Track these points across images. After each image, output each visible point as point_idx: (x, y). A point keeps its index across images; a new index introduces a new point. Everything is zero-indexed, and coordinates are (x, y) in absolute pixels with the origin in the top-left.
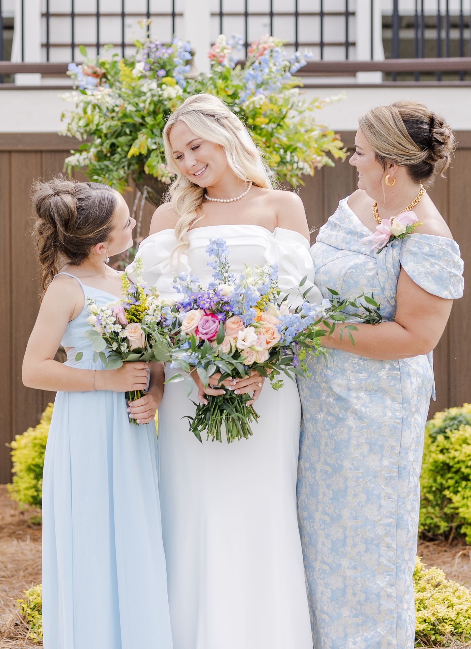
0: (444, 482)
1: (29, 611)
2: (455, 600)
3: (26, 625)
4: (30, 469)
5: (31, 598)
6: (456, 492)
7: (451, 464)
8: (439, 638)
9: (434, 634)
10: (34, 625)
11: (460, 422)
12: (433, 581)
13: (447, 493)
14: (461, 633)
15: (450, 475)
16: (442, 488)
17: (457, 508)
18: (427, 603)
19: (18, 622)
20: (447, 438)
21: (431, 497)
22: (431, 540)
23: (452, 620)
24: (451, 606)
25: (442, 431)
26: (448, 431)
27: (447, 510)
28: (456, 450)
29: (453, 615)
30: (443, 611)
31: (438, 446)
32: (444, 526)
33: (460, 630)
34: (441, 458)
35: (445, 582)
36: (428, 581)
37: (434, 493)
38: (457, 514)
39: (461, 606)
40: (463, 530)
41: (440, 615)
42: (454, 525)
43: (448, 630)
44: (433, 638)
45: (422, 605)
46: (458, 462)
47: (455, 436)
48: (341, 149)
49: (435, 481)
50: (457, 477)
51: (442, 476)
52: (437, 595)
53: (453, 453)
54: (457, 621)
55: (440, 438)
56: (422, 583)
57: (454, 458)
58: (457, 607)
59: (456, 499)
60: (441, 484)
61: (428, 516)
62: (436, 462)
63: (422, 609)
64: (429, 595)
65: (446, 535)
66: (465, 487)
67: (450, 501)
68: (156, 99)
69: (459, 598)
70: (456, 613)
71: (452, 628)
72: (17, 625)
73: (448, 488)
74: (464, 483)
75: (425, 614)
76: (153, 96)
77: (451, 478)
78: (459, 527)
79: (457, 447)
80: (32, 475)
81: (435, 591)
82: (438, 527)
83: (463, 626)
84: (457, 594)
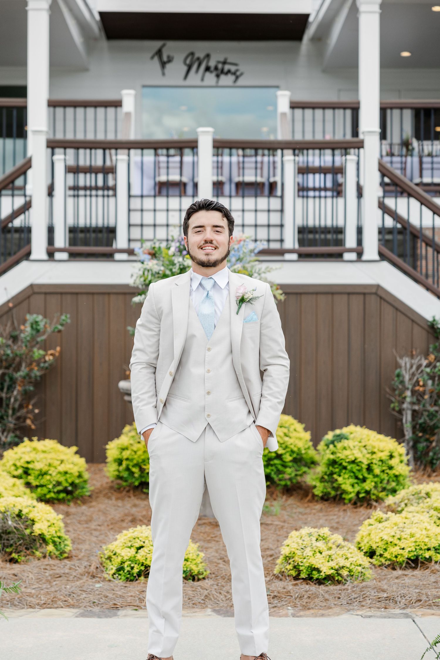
0: (333, 470)
1: (104, 560)
2: (349, 555)
3: (102, 568)
4: (115, 460)
5: (106, 552)
6: (340, 476)
7: (337, 460)
8: (340, 579)
9: (337, 576)
10: (107, 569)
11: (342, 438)
12: (336, 543)
13: (335, 476)
14: (353, 575)
15: (336, 466)
16: (332, 474)
17: (340, 484)
18: (333, 557)
19: (98, 566)
20: (335, 446)
21: (326, 477)
22: (327, 500)
23: (347, 568)
24: (347, 558)
25: (333, 442)
26: (336, 443)
27: (335, 485)
28: (340, 453)
29: (348, 565)
30: (342, 563)
31: (330, 450)
32: (333, 493)
33: (352, 574)
34: (332, 457)
35: (343, 543)
36: (333, 543)
37: (328, 476)
38: (341, 488)
39: (352, 559)
40: (344, 496)
41: (341, 565)
42: (339, 493)
43: (345, 574)
44: (336, 578)
45: (330, 559)
46: (342, 459)
47: (339, 445)
48: (281, 294)
49: (328, 469)
50: (340, 467)
51: (333, 467)
52: (339, 552)
53: (338, 455)
54: (351, 568)
55: (331, 446)
56: (330, 545)
57: (339, 457)
58: (350, 559)
59: (340, 480)
60: (332, 471)
61: (325, 487)
62: (329, 460)
63: (330, 561)
64: (334, 552)
65: (334, 498)
66: (345, 473)
67: (336, 480)
68: (182, 267)
69: (351, 553)
70: (350, 563)
71: (348, 573)
72: (97, 568)
73: (335, 473)
74: (344, 471)
75: (332, 564)
76: (180, 265)
77: (337, 468)
78: (342, 494)
79: (340, 451)
80: (117, 464)
81: (337, 550)
82: (329, 493)
83: (354, 571)
84: (350, 551)
